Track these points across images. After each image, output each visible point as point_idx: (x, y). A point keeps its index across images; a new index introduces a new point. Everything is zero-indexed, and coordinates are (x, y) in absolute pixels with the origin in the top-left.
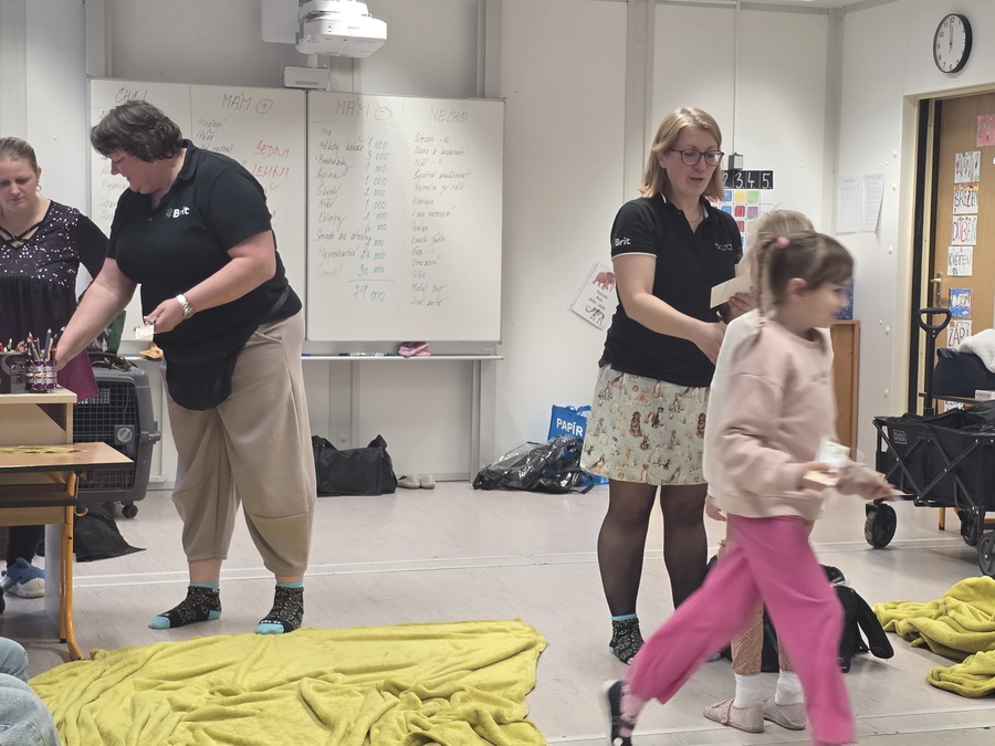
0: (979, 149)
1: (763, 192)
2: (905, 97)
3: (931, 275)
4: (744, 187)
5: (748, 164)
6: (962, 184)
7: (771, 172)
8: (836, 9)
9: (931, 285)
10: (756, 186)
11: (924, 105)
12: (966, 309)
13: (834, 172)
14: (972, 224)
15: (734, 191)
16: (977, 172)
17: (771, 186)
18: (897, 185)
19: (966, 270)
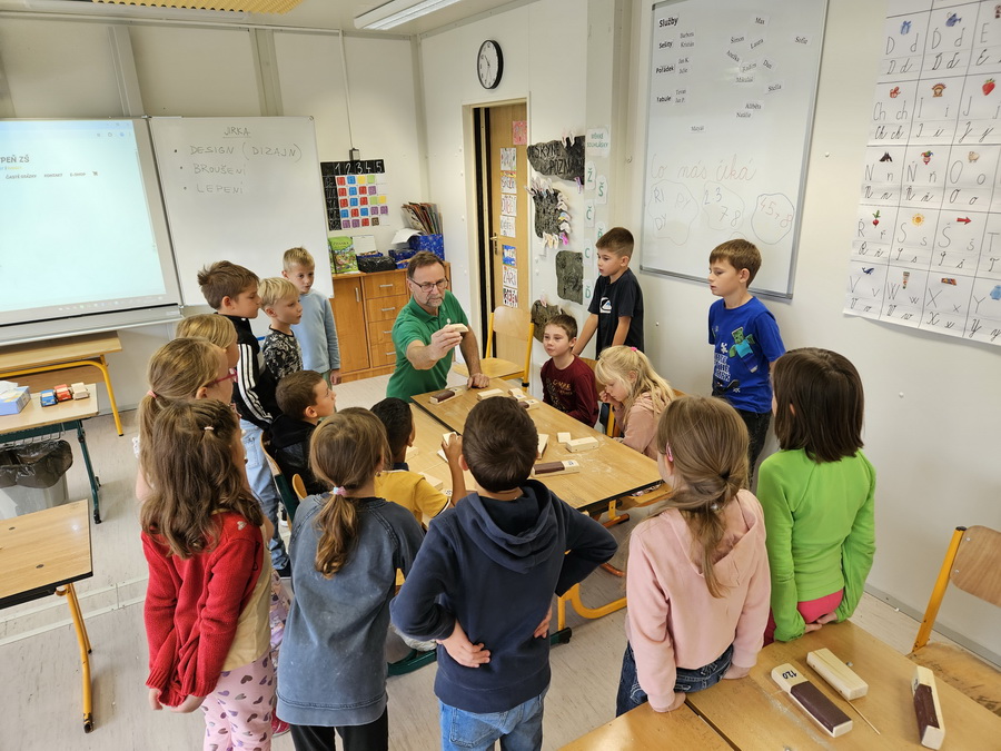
0: (515, 146)
1: (378, 175)
2: (464, 106)
3: (491, 235)
4: (364, 172)
5: (364, 156)
6: (507, 172)
7: (382, 161)
8: (416, 36)
9: (491, 242)
10: (372, 171)
11: (477, 111)
12: (513, 260)
13: (427, 157)
14: (513, 201)
15: (356, 176)
16: (514, 163)
17: (383, 171)
18: (463, 171)
19: (512, 233)
